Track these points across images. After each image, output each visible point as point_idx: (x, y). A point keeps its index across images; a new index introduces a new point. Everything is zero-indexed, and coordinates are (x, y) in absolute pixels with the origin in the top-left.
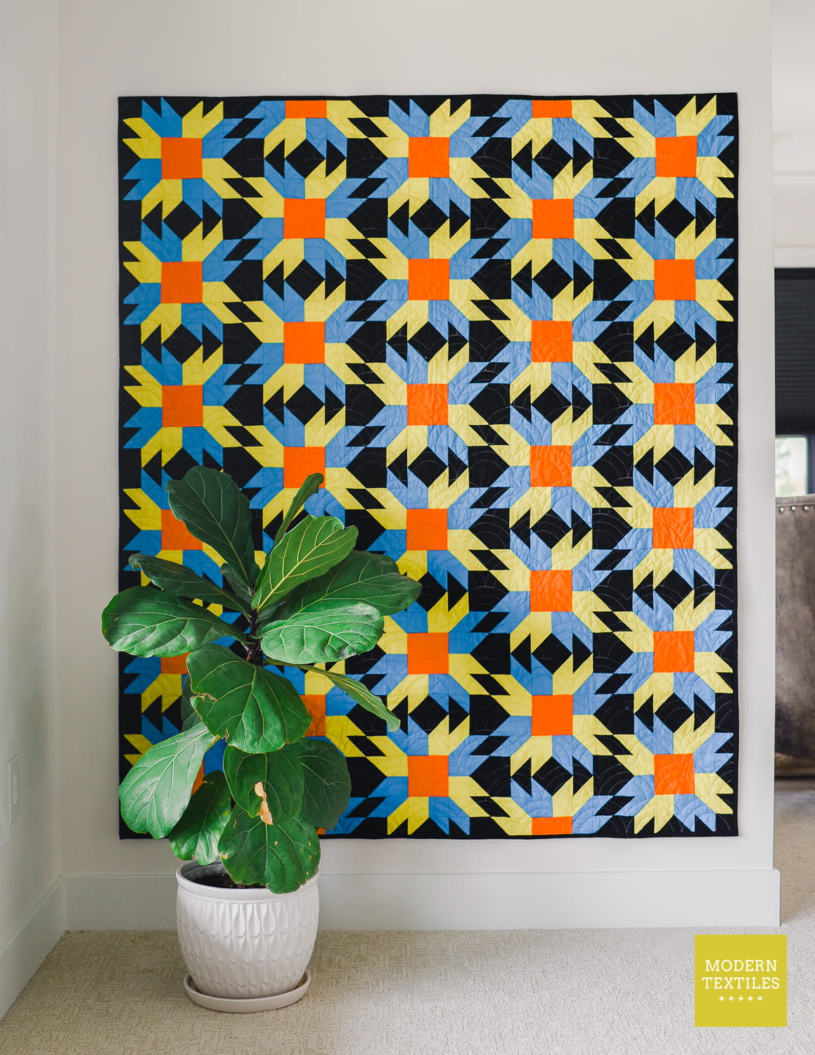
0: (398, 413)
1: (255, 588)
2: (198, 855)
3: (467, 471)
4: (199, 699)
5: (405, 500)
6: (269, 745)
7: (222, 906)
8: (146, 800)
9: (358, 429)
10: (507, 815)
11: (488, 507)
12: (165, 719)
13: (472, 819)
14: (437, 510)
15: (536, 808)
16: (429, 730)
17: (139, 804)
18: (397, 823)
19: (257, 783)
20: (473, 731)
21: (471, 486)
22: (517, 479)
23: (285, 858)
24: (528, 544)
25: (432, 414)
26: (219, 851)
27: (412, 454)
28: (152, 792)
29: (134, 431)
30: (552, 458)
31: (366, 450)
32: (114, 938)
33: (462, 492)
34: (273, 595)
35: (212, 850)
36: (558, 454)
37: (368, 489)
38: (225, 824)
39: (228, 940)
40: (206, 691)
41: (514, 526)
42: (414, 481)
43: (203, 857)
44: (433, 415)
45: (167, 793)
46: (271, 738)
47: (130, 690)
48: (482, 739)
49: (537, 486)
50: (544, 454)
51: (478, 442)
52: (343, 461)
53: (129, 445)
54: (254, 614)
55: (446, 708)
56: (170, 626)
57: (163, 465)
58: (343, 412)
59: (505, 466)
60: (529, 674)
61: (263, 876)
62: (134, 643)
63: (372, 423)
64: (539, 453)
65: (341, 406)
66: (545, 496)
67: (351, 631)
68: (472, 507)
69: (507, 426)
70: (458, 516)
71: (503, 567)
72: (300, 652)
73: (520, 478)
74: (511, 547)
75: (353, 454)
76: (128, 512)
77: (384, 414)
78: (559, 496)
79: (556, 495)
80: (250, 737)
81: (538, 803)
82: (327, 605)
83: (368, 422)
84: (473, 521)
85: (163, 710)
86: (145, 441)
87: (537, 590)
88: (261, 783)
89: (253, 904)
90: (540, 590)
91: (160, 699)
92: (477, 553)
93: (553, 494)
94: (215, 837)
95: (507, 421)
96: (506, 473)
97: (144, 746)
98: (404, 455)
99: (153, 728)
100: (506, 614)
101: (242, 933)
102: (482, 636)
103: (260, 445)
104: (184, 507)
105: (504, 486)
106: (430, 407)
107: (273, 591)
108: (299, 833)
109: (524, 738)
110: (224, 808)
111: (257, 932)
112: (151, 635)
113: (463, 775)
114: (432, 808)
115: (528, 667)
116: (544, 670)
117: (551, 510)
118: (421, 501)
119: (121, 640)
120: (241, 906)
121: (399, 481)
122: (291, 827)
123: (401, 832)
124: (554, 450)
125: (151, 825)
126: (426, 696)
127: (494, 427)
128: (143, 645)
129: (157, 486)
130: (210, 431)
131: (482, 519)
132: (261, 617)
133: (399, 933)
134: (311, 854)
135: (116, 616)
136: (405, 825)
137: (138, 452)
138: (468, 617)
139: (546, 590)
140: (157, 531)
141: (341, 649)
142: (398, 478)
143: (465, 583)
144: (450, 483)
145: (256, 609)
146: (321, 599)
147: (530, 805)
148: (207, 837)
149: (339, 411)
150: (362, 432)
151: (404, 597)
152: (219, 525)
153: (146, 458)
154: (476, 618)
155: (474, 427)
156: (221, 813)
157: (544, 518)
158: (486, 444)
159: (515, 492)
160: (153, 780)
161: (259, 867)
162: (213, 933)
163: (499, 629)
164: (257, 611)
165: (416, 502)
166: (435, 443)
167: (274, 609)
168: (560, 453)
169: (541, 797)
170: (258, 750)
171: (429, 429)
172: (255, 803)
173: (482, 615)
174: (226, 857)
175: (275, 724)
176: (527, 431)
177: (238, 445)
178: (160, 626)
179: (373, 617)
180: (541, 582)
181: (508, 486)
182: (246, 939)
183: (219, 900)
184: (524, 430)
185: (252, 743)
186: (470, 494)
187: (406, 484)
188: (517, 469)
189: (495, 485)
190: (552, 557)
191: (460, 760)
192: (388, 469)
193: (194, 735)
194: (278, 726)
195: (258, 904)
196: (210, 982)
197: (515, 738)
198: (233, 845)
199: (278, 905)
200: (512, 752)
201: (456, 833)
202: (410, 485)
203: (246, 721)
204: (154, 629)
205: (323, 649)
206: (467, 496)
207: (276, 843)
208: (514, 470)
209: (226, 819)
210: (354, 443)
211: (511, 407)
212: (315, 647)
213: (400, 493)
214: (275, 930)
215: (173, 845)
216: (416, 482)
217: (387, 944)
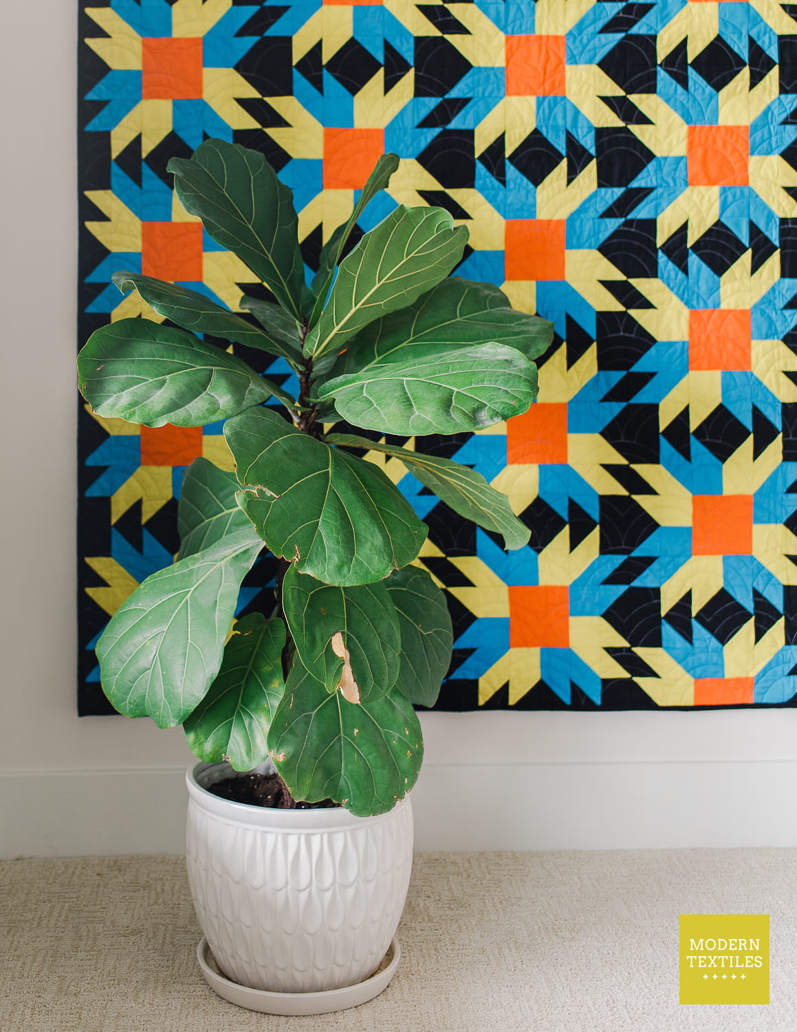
0: (492, 77)
1: (309, 325)
2: (232, 753)
3: (594, 162)
4: (249, 494)
5: (502, 206)
6: (368, 572)
7: (270, 839)
8: (144, 662)
9: (432, 103)
10: (655, 675)
11: (626, 216)
12: (146, 533)
13: (605, 682)
14: (549, 222)
15: (700, 665)
16: (539, 547)
17: (133, 670)
18: (494, 688)
19: (334, 635)
20: (604, 549)
21: (600, 185)
22: (669, 174)
23: (370, 757)
24: (685, 270)
25: (542, 80)
26: (270, 747)
27: (512, 139)
28: (154, 649)
29: (100, 105)
30: (720, 143)
31: (445, 133)
32: (71, 870)
33: (586, 195)
34: (336, 335)
35: (255, 746)
36: (729, 137)
37: (448, 191)
38: (276, 704)
39: (281, 895)
40: (258, 480)
41: (663, 245)
42: (516, 178)
43: (242, 757)
44: (544, 82)
45: (180, 652)
46: (370, 561)
47: (94, 491)
48: (618, 560)
49: (698, 184)
50: (707, 138)
51: (609, 121)
52: (410, 150)
53: (93, 126)
54: (308, 363)
55: (565, 515)
56: (187, 378)
57: (144, 155)
58: (410, 77)
59: (650, 156)
60: (687, 463)
61: (337, 786)
62: (134, 404)
63: (454, 93)
64: (700, 137)
65: (406, 68)
66: (710, 200)
67: (486, 384)
68: (601, 217)
69: (653, 97)
70: (581, 231)
71: (647, 305)
72: (409, 417)
73: (673, 173)
74: (659, 274)
75: (426, 139)
76: (92, 226)
77: (471, 79)
78: (730, 198)
79: (726, 199)
80: (336, 558)
81: (703, 657)
82: (417, 353)
83: (446, 92)
84: (603, 237)
85: (144, 519)
86: (117, 120)
87: (699, 338)
88: (340, 634)
89: (322, 835)
90: (703, 338)
91: (139, 504)
92: (609, 285)
93: (723, 196)
94: (262, 724)
95: (652, 89)
96: (651, 166)
97: (114, 574)
98: (500, 141)
99: (128, 547)
100: (652, 375)
101: (304, 882)
102: (617, 407)
103: (287, 125)
104: (197, 197)
105: (649, 185)
106: (540, 69)
107: (337, 329)
108: (390, 714)
109: (682, 559)
110: (272, 675)
111: (328, 882)
112: (159, 392)
113: (591, 614)
114: (544, 665)
115: (686, 453)
116: (709, 457)
117: (719, 220)
118: (525, 208)
119: (110, 401)
120: (303, 838)
121: (493, 179)
122: (378, 705)
123: (500, 701)
124: (723, 132)
125: (154, 705)
126: (535, 497)
127: (634, 98)
128: (149, 407)
129: (136, 187)
130: (214, 105)
131: (616, 234)
132: (319, 368)
133: (499, 854)
134: (409, 748)
135: (100, 363)
136: (504, 691)
137: (106, 136)
138: (596, 379)
139: (713, 339)
140: (134, 254)
141: (475, 411)
142: (492, 173)
143: (591, 329)
144: (570, 181)
145: (311, 357)
146: (405, 344)
147: (690, 659)
148: (247, 722)
149: (403, 75)
150: (439, 108)
151: (533, 340)
152: (250, 227)
153: (119, 144)
154: (608, 380)
155: (606, 100)
156: (267, 683)
157: (709, 233)
158: (621, 124)
159: (665, 195)
160: (155, 631)
161: (330, 774)
162: (257, 882)
163: (642, 397)
164: (313, 359)
165: (517, 210)
166: (546, 122)
167: (332, 359)
168: (731, 137)
169: (707, 648)
170: (349, 580)
171: (538, 99)
172: (334, 668)
173: (617, 376)
174: (281, 758)
175: (372, 537)
176: (683, 105)
177: (257, 125)
178: (172, 379)
179: (515, 363)
180: (705, 329)
181: (654, 184)
182: (310, 892)
183: (265, 829)
184: (678, 102)
185: (339, 568)
186: (598, 199)
187: (504, 183)
188: (668, 160)
189: (634, 184)
190: (722, 290)
191: (585, 593)
192: (477, 162)
193: (217, 556)
194: (378, 540)
195: (330, 834)
196: (249, 963)
197: (667, 559)
198: (290, 737)
199: (361, 835)
200: (662, 580)
201: (580, 702)
202: (511, 185)
203: (327, 529)
204: (163, 383)
205: (448, 413)
206: (593, 201)
207: (356, 731)
208: (663, 162)
209: (276, 694)
210: (427, 123)
211: (659, 69)
212: (434, 409)
213: (496, 195)
214: (357, 878)
215: (191, 737)
216: (518, 180)
217: (488, 877)
